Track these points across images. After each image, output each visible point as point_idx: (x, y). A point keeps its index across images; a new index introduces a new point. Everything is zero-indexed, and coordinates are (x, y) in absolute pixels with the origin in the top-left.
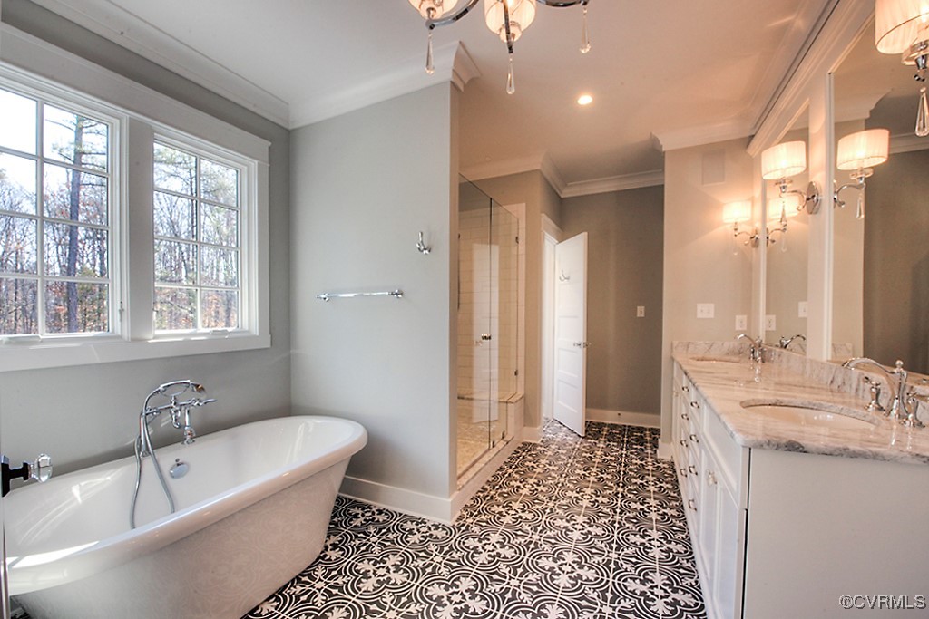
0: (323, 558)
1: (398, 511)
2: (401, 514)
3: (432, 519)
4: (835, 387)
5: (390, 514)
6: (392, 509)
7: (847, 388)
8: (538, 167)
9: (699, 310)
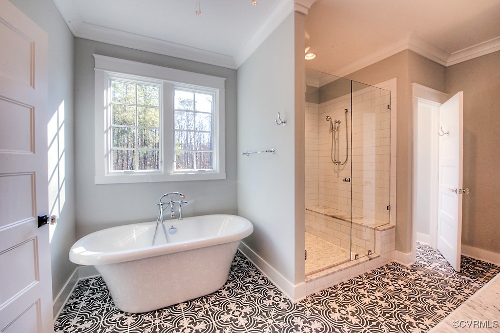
0: (219, 292)
1: (272, 281)
2: (272, 284)
3: (286, 295)
5: (267, 282)
6: (269, 279)
8: (407, 47)
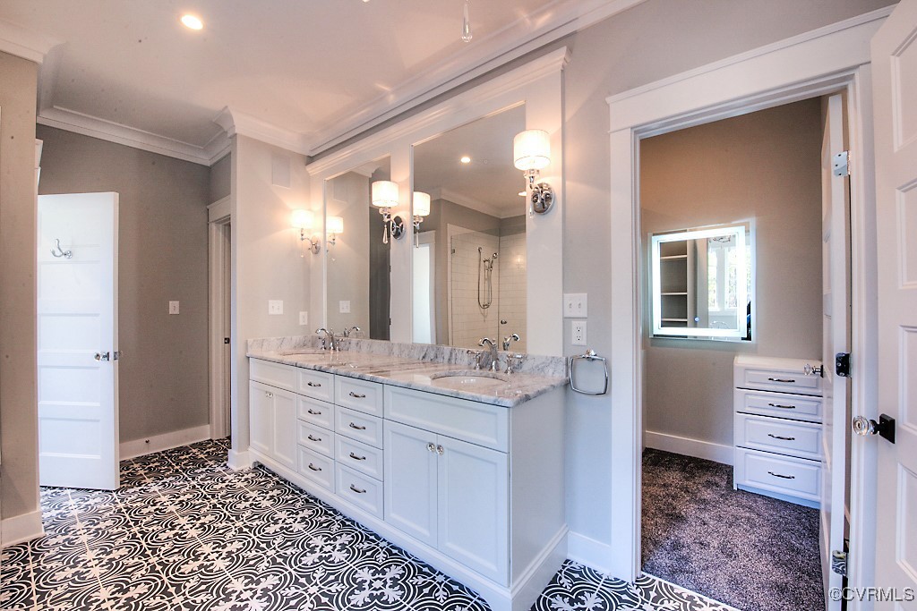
4: (428, 359)
7: (440, 360)
9: (270, 306)
